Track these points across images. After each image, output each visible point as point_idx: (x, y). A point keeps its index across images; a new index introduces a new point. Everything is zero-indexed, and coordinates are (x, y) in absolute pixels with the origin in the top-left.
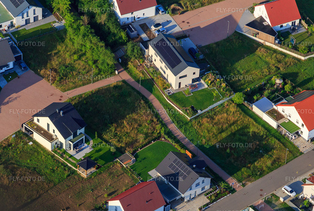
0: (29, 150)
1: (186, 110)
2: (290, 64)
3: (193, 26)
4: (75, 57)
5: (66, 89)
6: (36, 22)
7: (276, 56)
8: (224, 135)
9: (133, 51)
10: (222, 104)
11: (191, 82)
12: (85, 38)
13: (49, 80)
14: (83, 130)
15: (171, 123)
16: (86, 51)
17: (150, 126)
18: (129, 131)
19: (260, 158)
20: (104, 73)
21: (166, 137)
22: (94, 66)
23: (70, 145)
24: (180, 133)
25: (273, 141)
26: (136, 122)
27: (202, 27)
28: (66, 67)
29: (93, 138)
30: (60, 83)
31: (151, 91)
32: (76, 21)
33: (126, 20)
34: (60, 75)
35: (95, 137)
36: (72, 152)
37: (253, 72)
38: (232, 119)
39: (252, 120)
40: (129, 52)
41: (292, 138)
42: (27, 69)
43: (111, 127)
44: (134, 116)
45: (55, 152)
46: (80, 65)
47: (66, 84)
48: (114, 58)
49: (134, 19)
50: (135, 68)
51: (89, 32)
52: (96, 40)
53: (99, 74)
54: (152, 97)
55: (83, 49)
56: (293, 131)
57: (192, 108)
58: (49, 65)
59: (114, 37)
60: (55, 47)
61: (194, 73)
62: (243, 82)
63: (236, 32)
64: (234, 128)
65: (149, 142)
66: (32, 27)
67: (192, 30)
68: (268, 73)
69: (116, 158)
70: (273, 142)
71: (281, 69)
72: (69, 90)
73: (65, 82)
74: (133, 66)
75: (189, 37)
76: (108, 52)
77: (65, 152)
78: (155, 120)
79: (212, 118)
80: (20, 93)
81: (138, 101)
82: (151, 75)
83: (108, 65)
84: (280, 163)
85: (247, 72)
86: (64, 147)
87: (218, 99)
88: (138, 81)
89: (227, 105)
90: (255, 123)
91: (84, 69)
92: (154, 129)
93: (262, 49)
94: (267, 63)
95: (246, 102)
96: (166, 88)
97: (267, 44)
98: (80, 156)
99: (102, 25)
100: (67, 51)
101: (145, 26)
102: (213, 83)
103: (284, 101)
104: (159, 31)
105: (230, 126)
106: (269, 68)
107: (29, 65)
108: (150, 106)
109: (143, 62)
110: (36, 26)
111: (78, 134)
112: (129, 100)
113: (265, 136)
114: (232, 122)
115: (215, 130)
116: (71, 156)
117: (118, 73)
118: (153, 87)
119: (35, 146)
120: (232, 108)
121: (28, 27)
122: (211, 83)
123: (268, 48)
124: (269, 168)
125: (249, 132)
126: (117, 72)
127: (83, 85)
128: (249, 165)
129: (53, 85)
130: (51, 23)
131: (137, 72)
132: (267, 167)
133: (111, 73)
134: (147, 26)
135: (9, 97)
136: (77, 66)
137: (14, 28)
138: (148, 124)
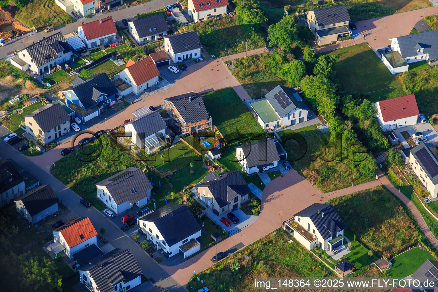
0: (288, 248)
5: (327, 191)
6: (301, 123)
9: (394, 157)
12: (348, 143)
13: (311, 181)
14: (342, 232)
15: (428, 231)
16: (348, 155)
17: (407, 233)
18: (387, 236)
20: (365, 177)
21: (423, 244)
22: (355, 170)
23: (329, 245)
26: (394, 228)
28: (329, 169)
29: (351, 240)
30: (322, 184)
31: (410, 198)
32: (340, 125)
33: (388, 127)
34: (322, 177)
35: (353, 240)
36: (330, 253)
40: (390, 159)
42: (290, 169)
43: (369, 231)
44: (393, 221)
45: (314, 251)
46: (341, 167)
47: (327, 185)
48: (375, 163)
49: (396, 127)
50: (395, 175)
51: (353, 136)
53: (360, 177)
54: (410, 204)
58: (311, 166)
59: (376, 142)
60: (318, 149)
65: (406, 248)
66: (297, 128)
69: (373, 262)
72: (330, 191)
73: (326, 183)
74: (393, 173)
76: (370, 157)
77: (323, 252)
78: (413, 227)
80: (282, 192)
81: (397, 207)
82: (410, 182)
83: (369, 169)
86: (323, 248)
88: (398, 187)
91: (346, 172)
92: (412, 235)
96: (424, 196)
98: (338, 257)
99: (365, 130)
101: (406, 134)
104: (420, 139)
107: (293, 165)
108: (409, 213)
109: (403, 169)
110: (301, 128)
111: (337, 236)
112: (388, 205)
116: (329, 257)
117: (379, 178)
118: (412, 194)
119: (295, 245)
121: (294, 128)
126: (377, 177)
127: (344, 188)
129: (315, 186)
130: (315, 125)
131: (397, 178)
133: (372, 177)
134: (408, 134)
135: (272, 195)
136: (338, 168)
137: (279, 128)
138: (406, 231)
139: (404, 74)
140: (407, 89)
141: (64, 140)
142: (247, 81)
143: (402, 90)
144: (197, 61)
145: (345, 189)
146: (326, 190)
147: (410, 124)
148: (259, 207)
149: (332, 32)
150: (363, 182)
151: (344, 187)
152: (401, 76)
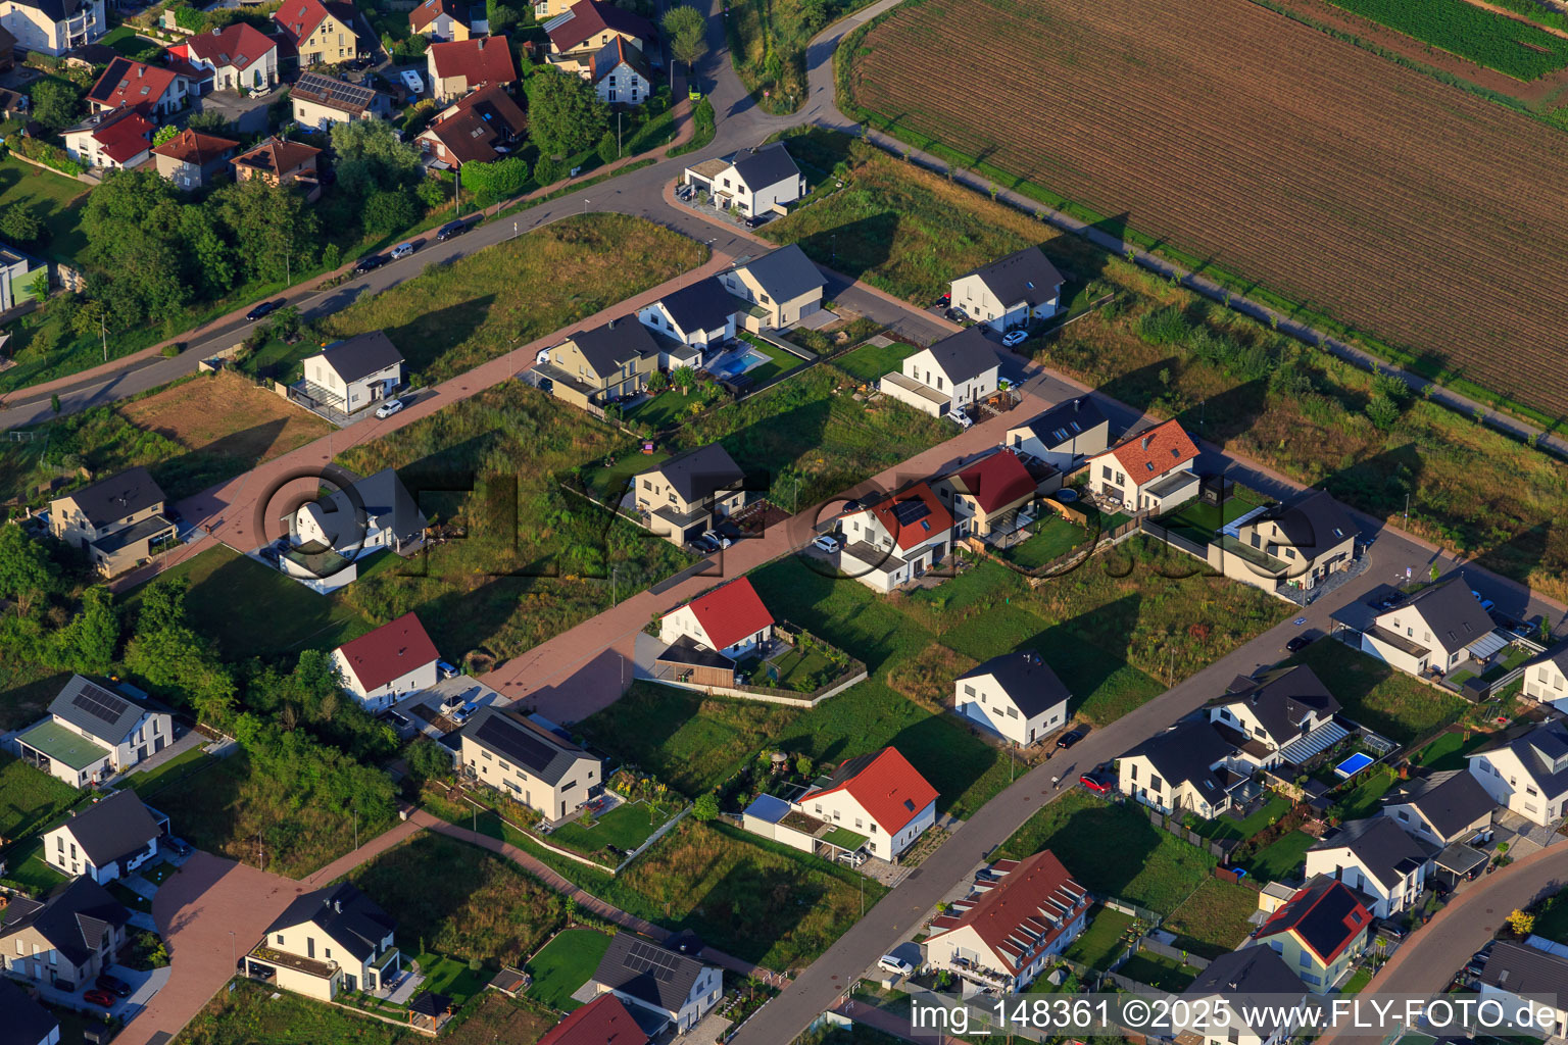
0: (278, 1011)
1: (600, 855)
2: (786, 721)
3: (533, 689)
4: (294, 802)
5: (303, 872)
6: (162, 751)
7: (747, 713)
8: (705, 888)
9: (428, 758)
10: (672, 831)
11: (587, 797)
12: (306, 755)
13: (254, 863)
14: (390, 940)
15: (576, 890)
16: (312, 787)
17: (532, 904)
18: (490, 925)
19: (806, 914)
20: (376, 821)
21: (579, 918)
22: (346, 813)
23: (372, 975)
24: (604, 906)
25: (816, 877)
26: (498, 904)
27: (555, 685)
28: (282, 827)
29: (416, 954)
30: (284, 861)
31: (502, 838)
32: (266, 724)
33: (377, 704)
34: (276, 847)
35: (420, 952)
36: (380, 992)
37: (711, 753)
38: (710, 854)
39: (753, 847)
41: (855, 864)
42: (190, 851)
43: (444, 925)
44: (485, 892)
45: (341, 1001)
46: (311, 816)
47: (298, 860)
48: (390, 781)
49: (394, 701)
50: (442, 800)
51: (307, 741)
52: (333, 752)
53: (365, 825)
54: (508, 849)
55: (305, 783)
56: (855, 847)
57: (611, 848)
58: (237, 833)
59: (368, 741)
60: (234, 793)
61: (590, 775)
62: (697, 776)
63: (636, 681)
64: (721, 870)
65: (546, 937)
66: (156, 765)
67: (534, 695)
68: (745, 748)
69: (486, 983)
70: (818, 879)
71: (771, 735)
72: (310, 872)
73: (292, 858)
74: (434, 797)
75: (535, 711)
76: (374, 771)
77: (364, 996)
78: (538, 891)
79: (665, 862)
80: (199, 903)
81: (483, 861)
82: (486, 804)
83: (380, 801)
84: (851, 917)
85: (699, 754)
86: (360, 985)
87: (660, 821)
88: (465, 823)
89: (685, 828)
90: (761, 851)
91: (326, 823)
92: (545, 909)
93: (711, 704)
94: (732, 729)
95: (723, 814)
96: (533, 823)
97: (717, 691)
98: (403, 997)
99: (329, 724)
100: (268, 796)
101: (423, 708)
102: (636, 791)
103: (814, 788)
104: (462, 712)
105: (711, 866)
106: (743, 738)
107: (192, 843)
108: (515, 868)
109: (456, 781)
110: (161, 764)
111: (384, 949)
112: (459, 863)
113: (795, 872)
114: (710, 859)
115: (680, 882)
116: (382, 1002)
117: (408, 816)
118: (500, 827)
119: (290, 1001)
120: (701, 833)
121: (149, 767)
122: (632, 790)
123: (723, 701)
124: (832, 932)
125: (758, 871)
126: (403, 815)
127: (339, 857)
128: (786, 935)
129: (269, 871)
130: (198, 746)
131: (451, 805)
132: (826, 930)
133: (391, 819)
134: (430, 710)
135: (177, 916)
136: (305, 820)
137: (114, 776)
138: (527, 902)
139: (351, 586)
140: (375, 616)
143: (364, 623)
145: (343, 860)
146: (300, 872)
147: (422, 688)
148: (161, 947)
149: (130, 536)
150: (375, 835)
151: (339, 855)
152: (346, 593)
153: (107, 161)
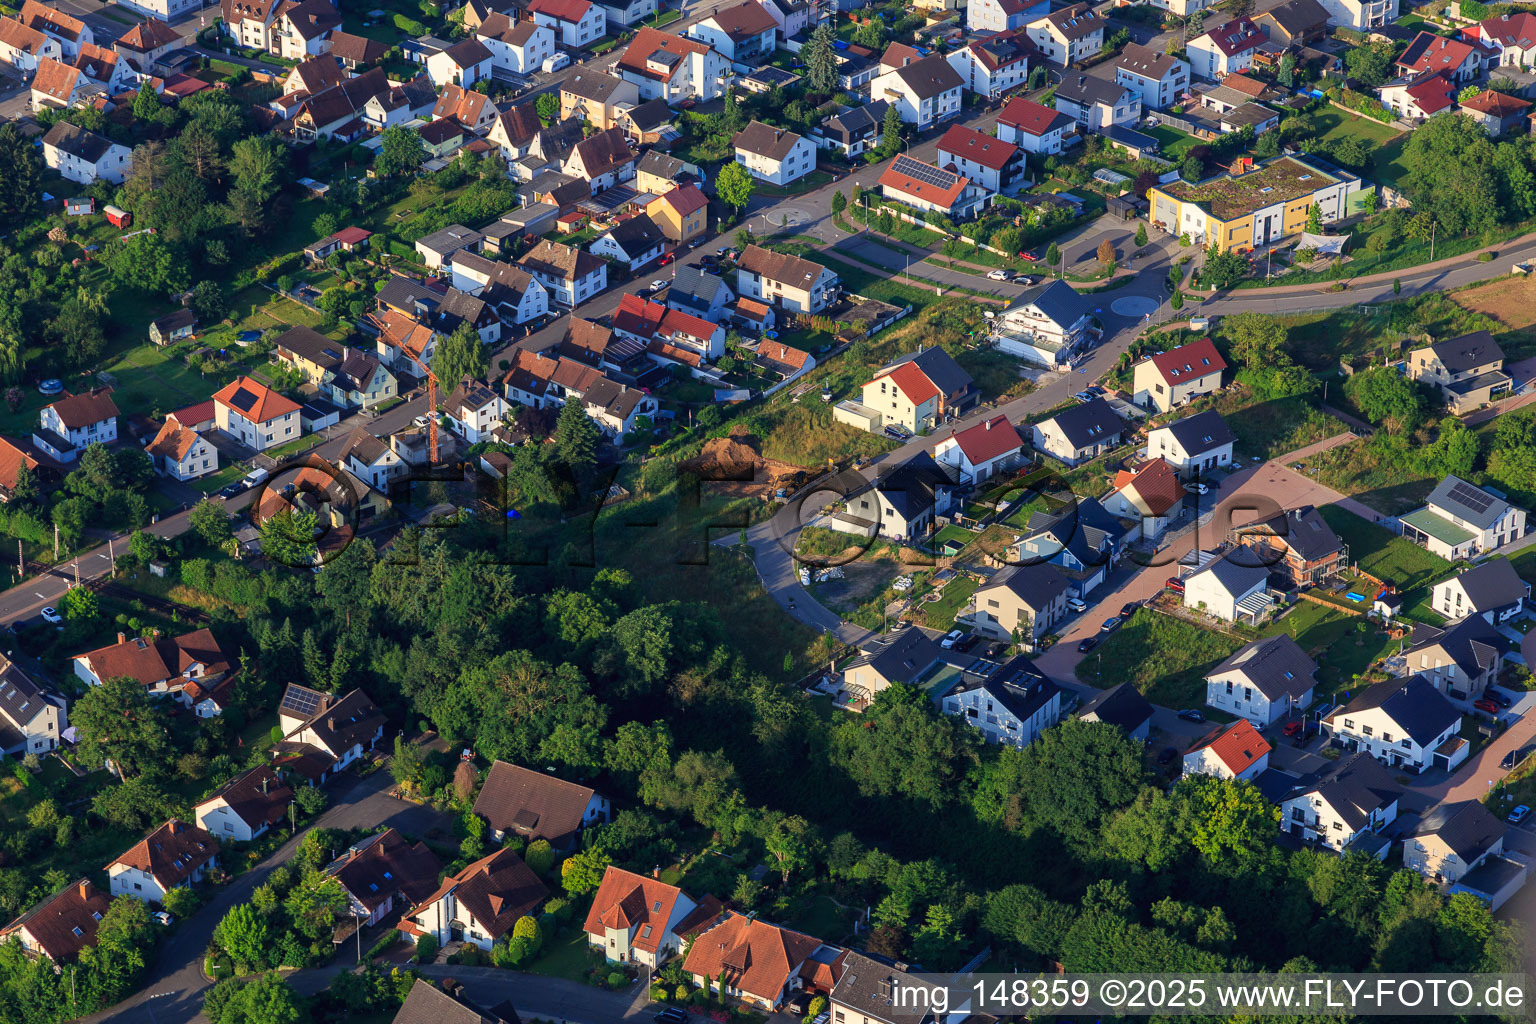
6: (1514, 542)
66: (1513, 550)
110: (1520, 548)
121: (1505, 551)
137: (1479, 555)
141: (1065, 629)
142: (1357, 488)
144: (1229, 470)
148: (1531, 677)
149: (1475, 384)
153: (1417, 112)
